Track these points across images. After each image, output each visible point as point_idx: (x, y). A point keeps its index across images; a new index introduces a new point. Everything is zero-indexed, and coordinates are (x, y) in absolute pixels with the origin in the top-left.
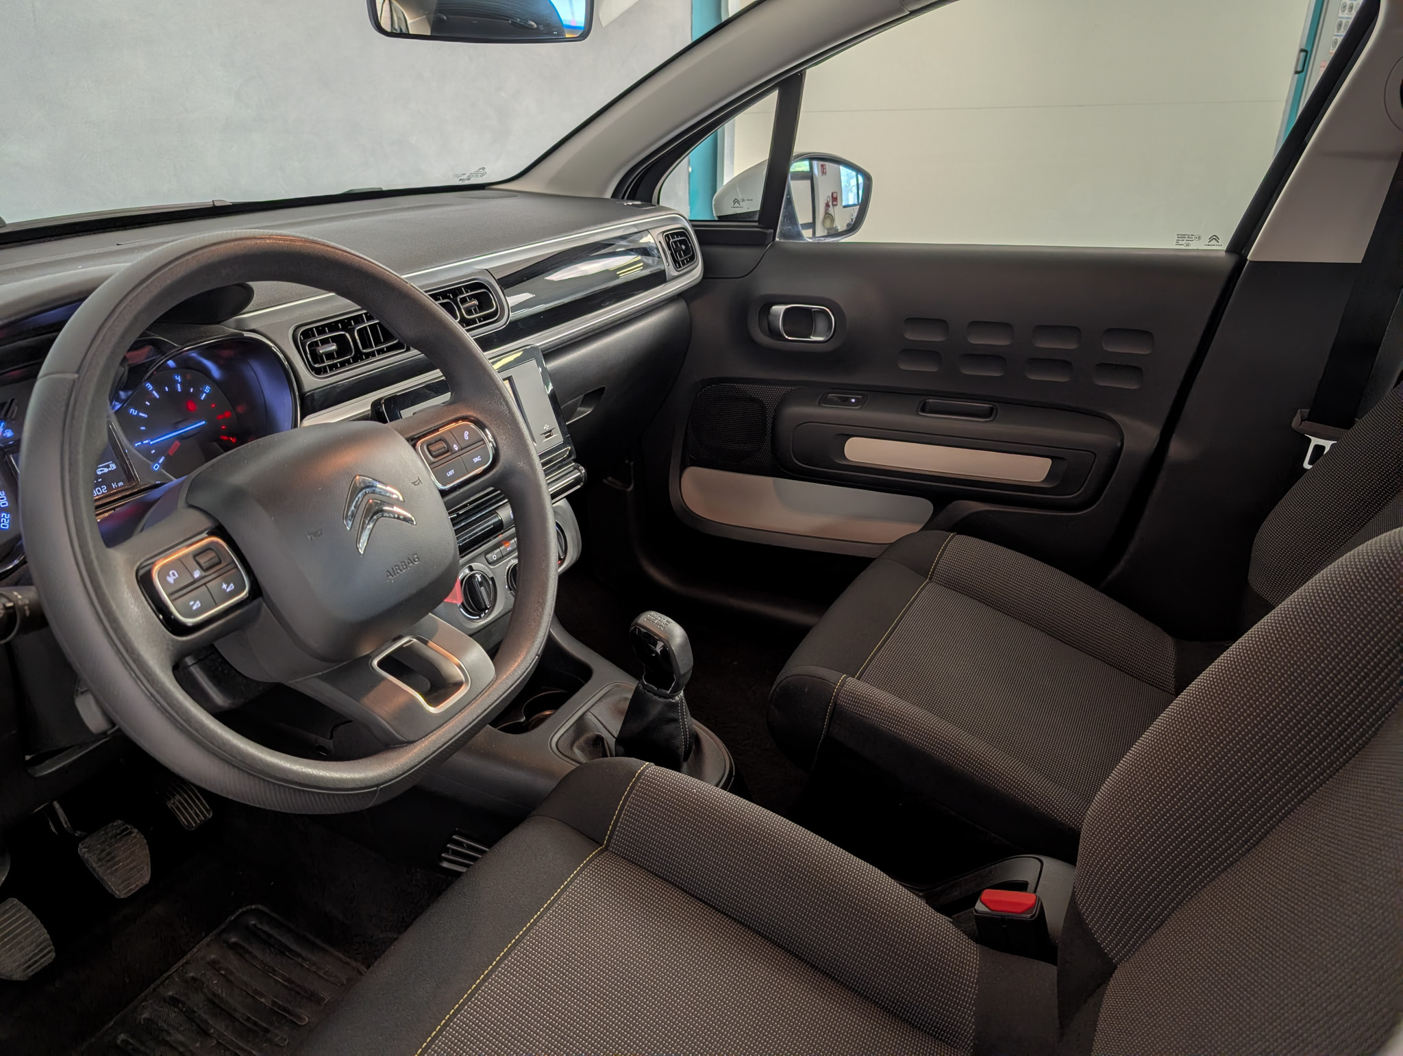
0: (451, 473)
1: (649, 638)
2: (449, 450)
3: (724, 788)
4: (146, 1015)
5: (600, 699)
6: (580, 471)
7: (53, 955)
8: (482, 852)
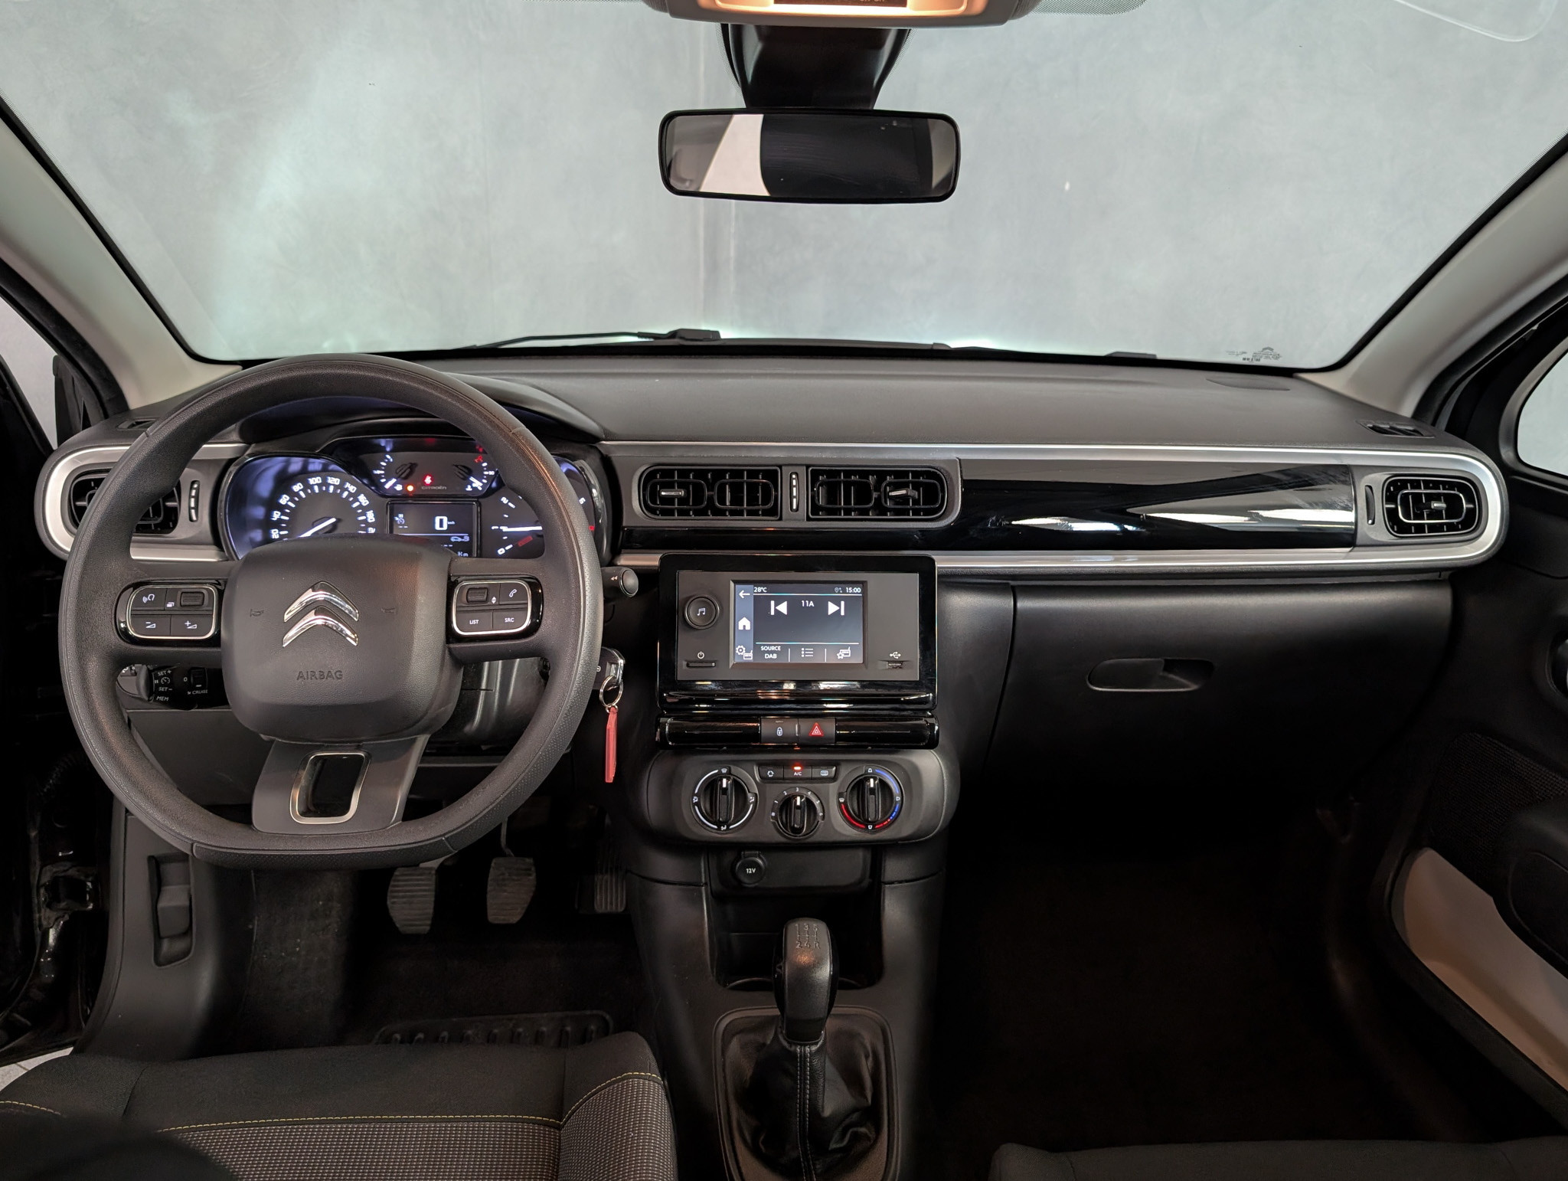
0: (474, 622)
2: (486, 601)
7: (428, 928)
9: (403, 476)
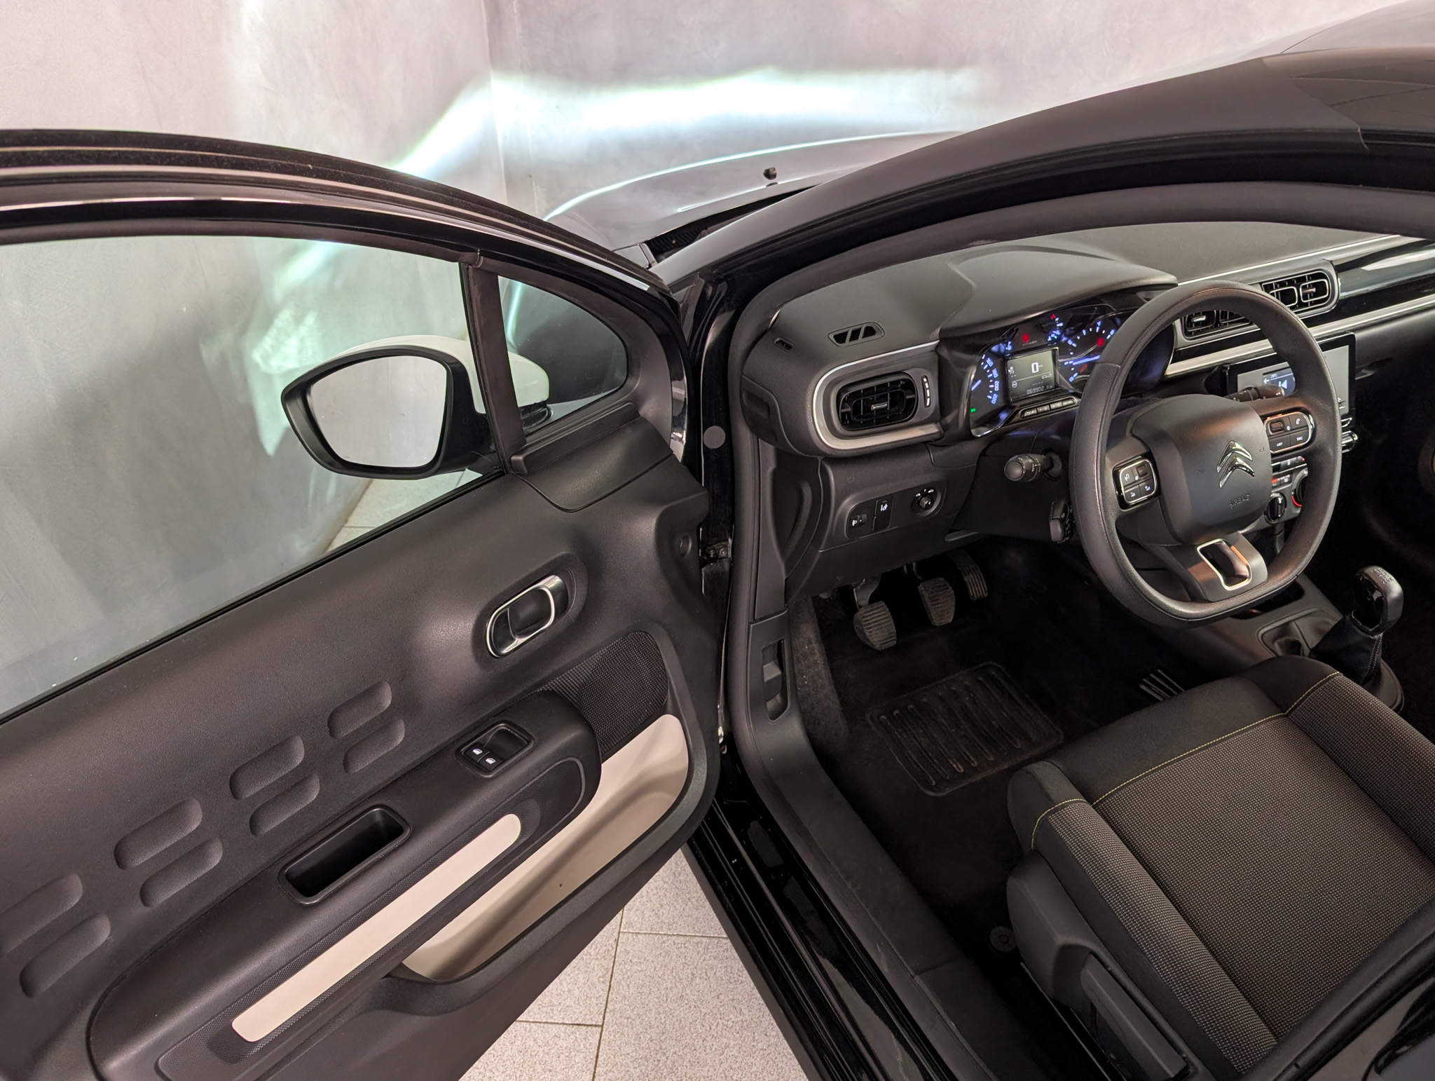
0: (1280, 444)
1: (1371, 585)
2: (1283, 429)
3: (1396, 711)
4: (925, 700)
5: (1305, 616)
6: (1353, 438)
7: (895, 642)
8: (1179, 691)
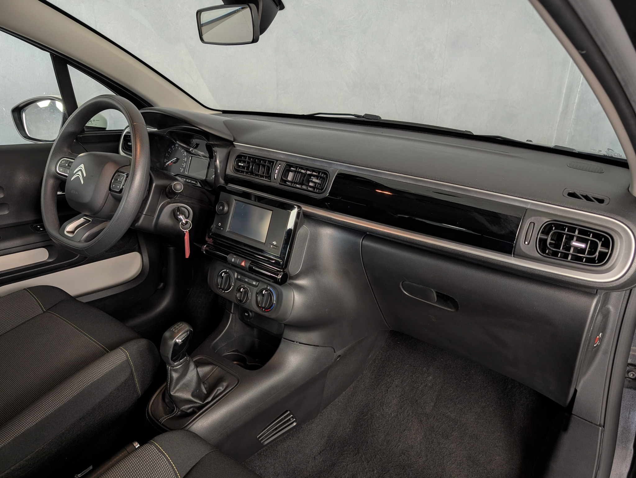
9: (194, 147)
